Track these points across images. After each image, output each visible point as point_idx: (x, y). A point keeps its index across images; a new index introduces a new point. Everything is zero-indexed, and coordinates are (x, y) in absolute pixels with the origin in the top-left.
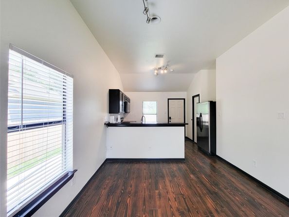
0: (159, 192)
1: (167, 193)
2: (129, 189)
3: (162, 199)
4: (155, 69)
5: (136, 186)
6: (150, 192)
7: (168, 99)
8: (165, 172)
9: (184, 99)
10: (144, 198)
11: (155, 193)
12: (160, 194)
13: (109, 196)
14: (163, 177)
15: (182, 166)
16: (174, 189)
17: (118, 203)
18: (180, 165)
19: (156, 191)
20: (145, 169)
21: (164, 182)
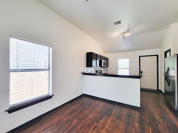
0: (97, 125)
1: (103, 128)
2: (81, 115)
3: (95, 130)
4: (121, 34)
5: (87, 115)
6: (91, 122)
7: (140, 57)
8: (114, 112)
9: (157, 56)
10: (85, 124)
11: (94, 124)
12: (96, 127)
13: (68, 114)
14: (109, 116)
15: (134, 113)
16: (111, 128)
17: (69, 121)
18: (132, 112)
19: (96, 123)
20: (101, 106)
21: (107, 120)
